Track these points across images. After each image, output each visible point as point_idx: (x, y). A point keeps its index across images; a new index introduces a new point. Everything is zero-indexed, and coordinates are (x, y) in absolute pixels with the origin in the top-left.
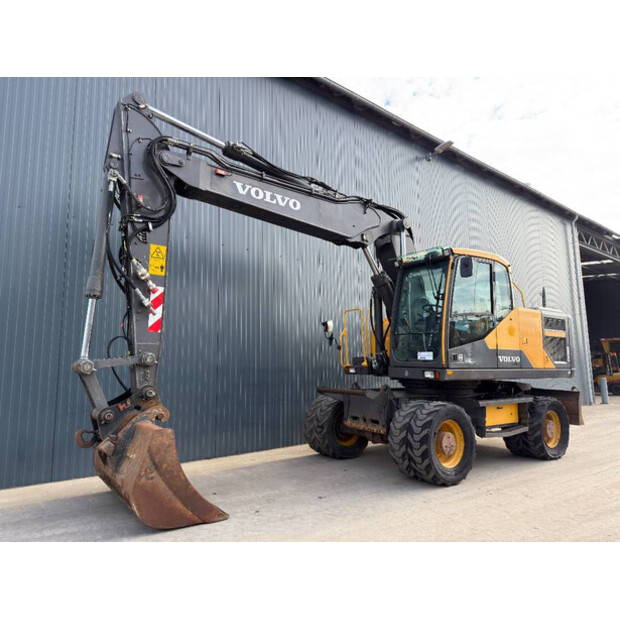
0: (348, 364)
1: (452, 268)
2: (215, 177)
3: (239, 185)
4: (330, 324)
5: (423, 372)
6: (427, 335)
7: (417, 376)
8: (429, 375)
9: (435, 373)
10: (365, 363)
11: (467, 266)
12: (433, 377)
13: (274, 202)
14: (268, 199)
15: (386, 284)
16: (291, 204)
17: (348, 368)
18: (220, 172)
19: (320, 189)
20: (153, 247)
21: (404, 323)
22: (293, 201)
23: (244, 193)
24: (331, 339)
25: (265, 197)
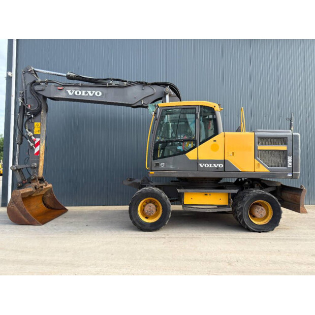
2: (58, 91)
3: (69, 91)
13: (87, 95)
14: (83, 94)
16: (96, 94)
18: (59, 88)
19: (118, 82)
20: (35, 124)
22: (97, 92)
23: (72, 94)
25: (82, 94)
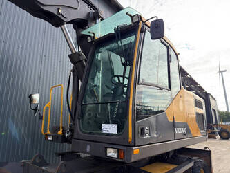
0: (49, 132)
1: (141, 32)
4: (36, 97)
5: (106, 148)
6: (113, 104)
7: (99, 154)
8: (112, 153)
9: (119, 151)
10: (60, 132)
11: (157, 27)
12: (116, 156)
15: (81, 61)
17: (47, 135)
21: (93, 94)
24: (35, 110)
